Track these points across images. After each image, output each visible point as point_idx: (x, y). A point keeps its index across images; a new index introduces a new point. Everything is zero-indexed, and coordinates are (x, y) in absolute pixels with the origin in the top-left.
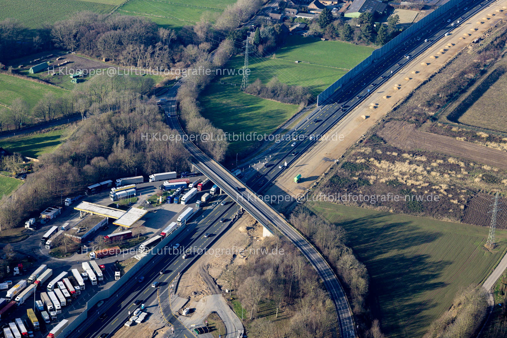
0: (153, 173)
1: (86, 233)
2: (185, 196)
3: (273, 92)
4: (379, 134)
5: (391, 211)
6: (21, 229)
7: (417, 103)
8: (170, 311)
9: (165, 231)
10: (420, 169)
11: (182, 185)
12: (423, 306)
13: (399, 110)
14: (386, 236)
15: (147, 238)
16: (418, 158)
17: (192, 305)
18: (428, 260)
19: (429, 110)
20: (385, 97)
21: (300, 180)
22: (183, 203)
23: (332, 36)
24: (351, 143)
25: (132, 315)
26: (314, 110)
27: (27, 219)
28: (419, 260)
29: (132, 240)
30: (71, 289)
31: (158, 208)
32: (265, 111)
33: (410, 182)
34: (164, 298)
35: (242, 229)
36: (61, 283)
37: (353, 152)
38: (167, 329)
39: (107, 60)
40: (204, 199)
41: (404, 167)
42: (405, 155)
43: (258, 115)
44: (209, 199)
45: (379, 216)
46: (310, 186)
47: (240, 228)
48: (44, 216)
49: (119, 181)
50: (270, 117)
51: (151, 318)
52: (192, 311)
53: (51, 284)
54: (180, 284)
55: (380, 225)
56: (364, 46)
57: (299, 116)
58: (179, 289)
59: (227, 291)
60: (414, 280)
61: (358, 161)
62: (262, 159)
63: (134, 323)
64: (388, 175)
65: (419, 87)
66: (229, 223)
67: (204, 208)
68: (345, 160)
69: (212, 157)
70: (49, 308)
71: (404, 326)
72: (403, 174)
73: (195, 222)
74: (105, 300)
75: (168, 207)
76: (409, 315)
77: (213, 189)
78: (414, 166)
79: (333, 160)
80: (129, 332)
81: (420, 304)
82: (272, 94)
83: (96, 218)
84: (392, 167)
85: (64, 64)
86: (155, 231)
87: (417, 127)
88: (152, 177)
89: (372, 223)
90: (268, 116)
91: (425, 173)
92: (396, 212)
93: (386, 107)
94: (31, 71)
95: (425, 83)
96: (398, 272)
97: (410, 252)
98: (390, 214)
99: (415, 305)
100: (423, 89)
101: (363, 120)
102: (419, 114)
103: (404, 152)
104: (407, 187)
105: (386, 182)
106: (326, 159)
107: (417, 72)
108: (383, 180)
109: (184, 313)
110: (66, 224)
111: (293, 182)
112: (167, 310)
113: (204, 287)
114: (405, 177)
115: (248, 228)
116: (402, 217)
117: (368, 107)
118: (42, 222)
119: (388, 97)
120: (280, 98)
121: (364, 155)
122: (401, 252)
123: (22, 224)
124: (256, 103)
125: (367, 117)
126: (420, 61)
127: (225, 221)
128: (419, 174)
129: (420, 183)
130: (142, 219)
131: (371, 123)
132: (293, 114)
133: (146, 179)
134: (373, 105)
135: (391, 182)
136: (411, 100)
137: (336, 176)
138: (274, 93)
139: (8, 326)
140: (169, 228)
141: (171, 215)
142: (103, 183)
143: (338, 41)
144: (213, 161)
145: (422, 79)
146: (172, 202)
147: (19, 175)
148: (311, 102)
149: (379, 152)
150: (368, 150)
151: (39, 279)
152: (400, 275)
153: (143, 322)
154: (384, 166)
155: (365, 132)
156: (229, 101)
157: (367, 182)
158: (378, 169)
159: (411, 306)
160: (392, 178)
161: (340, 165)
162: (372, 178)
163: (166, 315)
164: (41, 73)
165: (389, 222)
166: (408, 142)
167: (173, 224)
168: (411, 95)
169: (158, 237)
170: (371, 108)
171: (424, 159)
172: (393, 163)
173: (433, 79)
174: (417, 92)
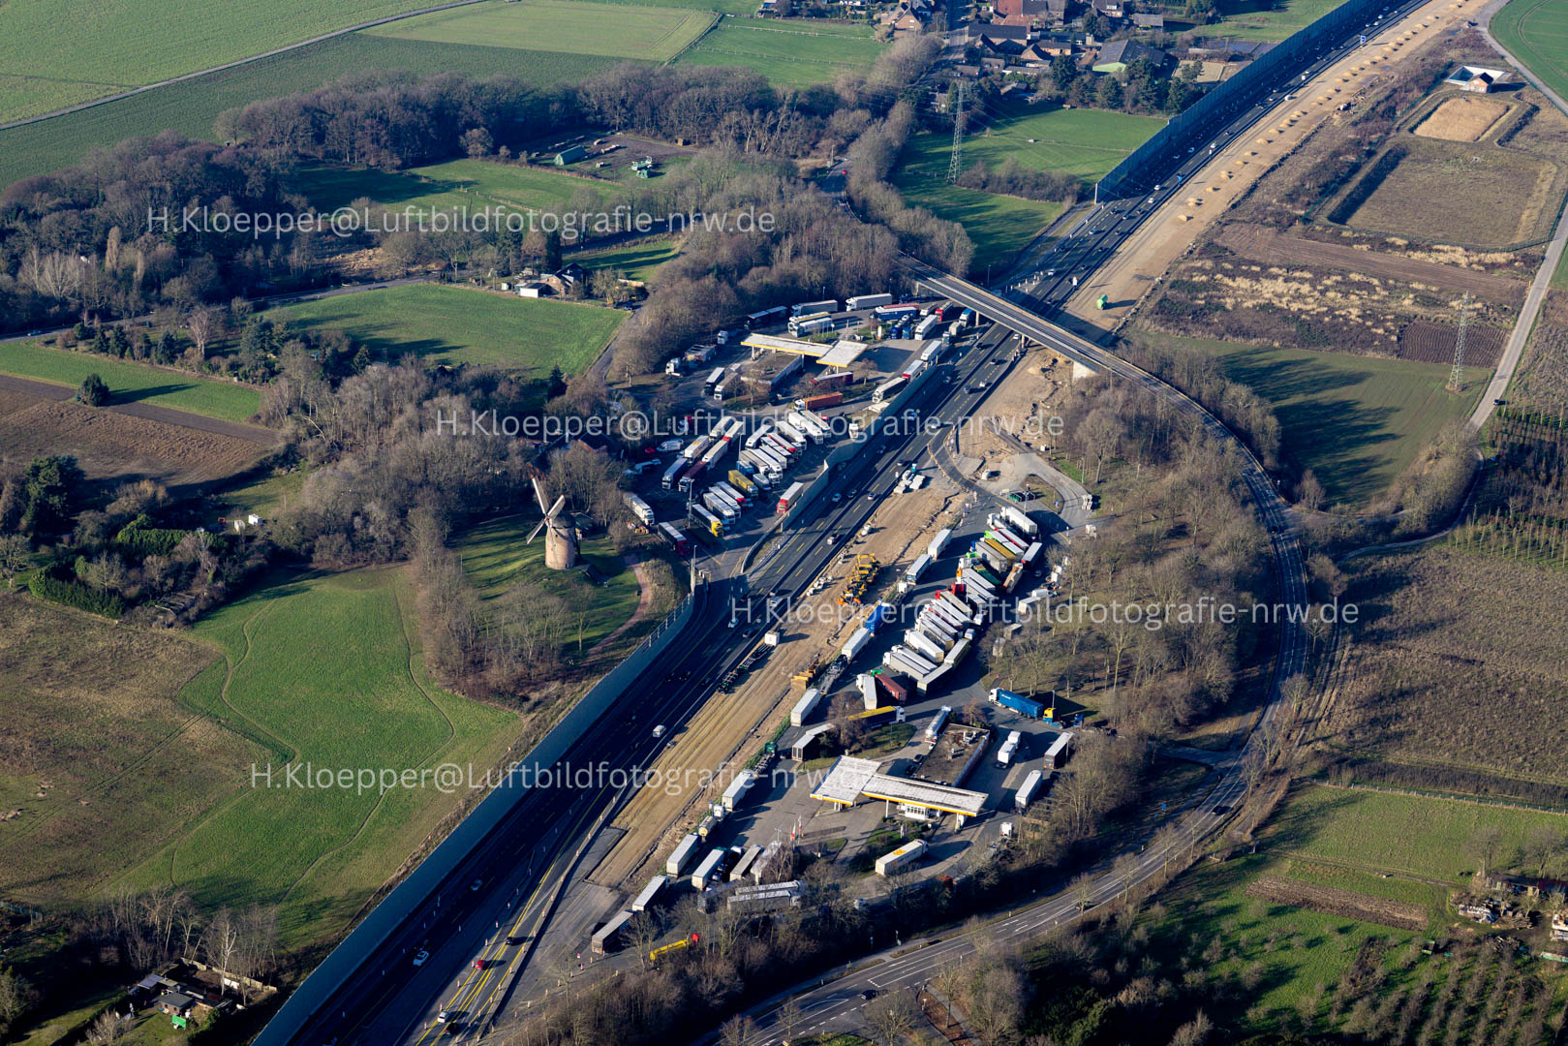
0: (852, 296)
1: (777, 375)
2: (921, 327)
3: (1010, 181)
4: (1218, 241)
5: (1276, 344)
6: (661, 375)
7: (1269, 197)
8: (959, 475)
9: (909, 372)
10: (1306, 288)
11: (908, 312)
12: (1369, 462)
13: (1240, 208)
14: (1280, 378)
15: (878, 384)
16: (1297, 274)
17: (992, 467)
18: (1358, 407)
19: (1294, 208)
20: (1210, 190)
21: (1106, 306)
22: (918, 337)
23: (1082, 101)
24: (1175, 255)
25: (900, 479)
26: (1093, 210)
27: (668, 360)
28: (1344, 407)
29: (854, 387)
30: (789, 446)
31: (878, 345)
32: (1004, 212)
33: (1295, 307)
34: (943, 458)
35: (1034, 370)
36: (765, 439)
37: (1183, 267)
38: (963, 497)
39: (686, 143)
40: (953, 330)
41: (1280, 286)
42: (1274, 270)
43: (995, 219)
44: (960, 330)
45: (1257, 352)
46: (1125, 313)
47: (1031, 369)
48: (690, 357)
49: (798, 307)
50: (1017, 220)
51: (932, 482)
52: (994, 474)
53: (751, 441)
54: (960, 442)
55: (1265, 364)
56: (1145, 117)
57: (1065, 220)
58: (961, 448)
59: (1043, 449)
60: (1343, 431)
61: (1195, 279)
62: (1030, 278)
63: (908, 490)
64: (1253, 297)
65: (1265, 175)
66: (1007, 365)
67: (957, 345)
68: (1172, 278)
69: (948, 271)
70: (762, 470)
71: (1348, 487)
72: (1280, 296)
73: (950, 363)
74: (848, 462)
75: (893, 343)
76: (1351, 474)
77: (964, 316)
78: (1295, 285)
79: (1153, 279)
80: (904, 501)
81: (1365, 461)
82: (1010, 186)
83: (782, 357)
84: (1258, 286)
85: (612, 151)
86: (889, 375)
87: (1280, 232)
88: (852, 301)
89: (1251, 361)
90: (1013, 218)
91: (1316, 294)
92: (1284, 346)
93: (1218, 205)
94: (559, 160)
95: (1273, 169)
96: (1315, 422)
97: (1327, 396)
98: (1276, 349)
99: (1357, 462)
100: (1274, 177)
101: (1183, 223)
102: (1279, 214)
103: (1271, 266)
104: (1293, 313)
105: (1254, 307)
106: (1140, 278)
107: (1254, 154)
108: (1249, 304)
109: (984, 476)
110: (735, 366)
111: (1096, 307)
112: (954, 474)
113: (1003, 445)
114: (1284, 300)
115: (1044, 370)
116: (1296, 353)
117: (1184, 203)
118: (691, 365)
119: (1215, 189)
120: (1024, 191)
121: (1202, 271)
122: (1310, 397)
123: (660, 367)
124: (982, 201)
125: (1189, 218)
126: (1254, 137)
127: (1001, 362)
128: (1305, 297)
129: (1311, 305)
130: (859, 359)
131: (1200, 226)
132: (1054, 216)
133: (842, 306)
134: (1192, 201)
135: (1263, 307)
136: (1257, 195)
137: (1165, 299)
138: (1013, 185)
139: (708, 492)
140: (913, 368)
141: (905, 355)
142: (772, 311)
143: (1093, 109)
144: (950, 277)
145: (1268, 164)
146: (899, 336)
147: (619, 305)
148: (1083, 196)
149: (1228, 266)
150: (1209, 264)
151: (730, 434)
152: (1319, 426)
153: (921, 487)
154: (1243, 285)
155: (1193, 239)
156: (934, 199)
157: (1221, 307)
158: (1234, 290)
159: (1349, 463)
160: (1261, 301)
161: (1167, 285)
162: (1229, 303)
163: (956, 479)
164: (577, 165)
165: (1279, 360)
166: (1273, 253)
167: (916, 364)
168: (1254, 188)
169: (899, 380)
170: (1191, 204)
171: (1307, 275)
172: (1258, 281)
173: (1285, 163)
174: (1264, 182)
